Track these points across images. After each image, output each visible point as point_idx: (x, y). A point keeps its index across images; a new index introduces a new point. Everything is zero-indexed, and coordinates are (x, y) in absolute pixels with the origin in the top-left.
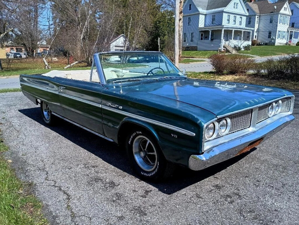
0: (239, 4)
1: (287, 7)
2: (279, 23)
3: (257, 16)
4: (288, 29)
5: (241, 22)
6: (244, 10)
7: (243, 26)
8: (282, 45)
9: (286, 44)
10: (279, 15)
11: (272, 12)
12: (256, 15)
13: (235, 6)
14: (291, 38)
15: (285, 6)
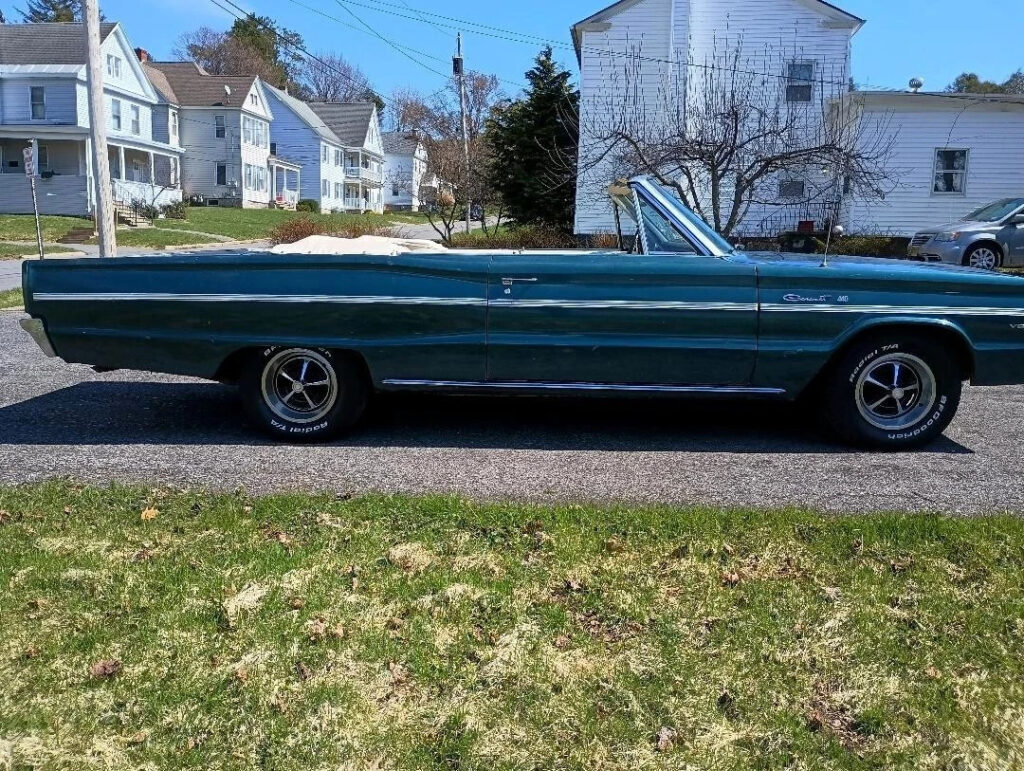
0: (124, 63)
1: (256, 94)
2: (245, 142)
3: (171, 111)
4: (268, 162)
5: (136, 123)
6: (142, 86)
7: (146, 135)
8: (259, 207)
9: (271, 204)
10: (242, 115)
11: (220, 104)
12: (167, 106)
13: (113, 69)
14: (279, 188)
15: (253, 90)
